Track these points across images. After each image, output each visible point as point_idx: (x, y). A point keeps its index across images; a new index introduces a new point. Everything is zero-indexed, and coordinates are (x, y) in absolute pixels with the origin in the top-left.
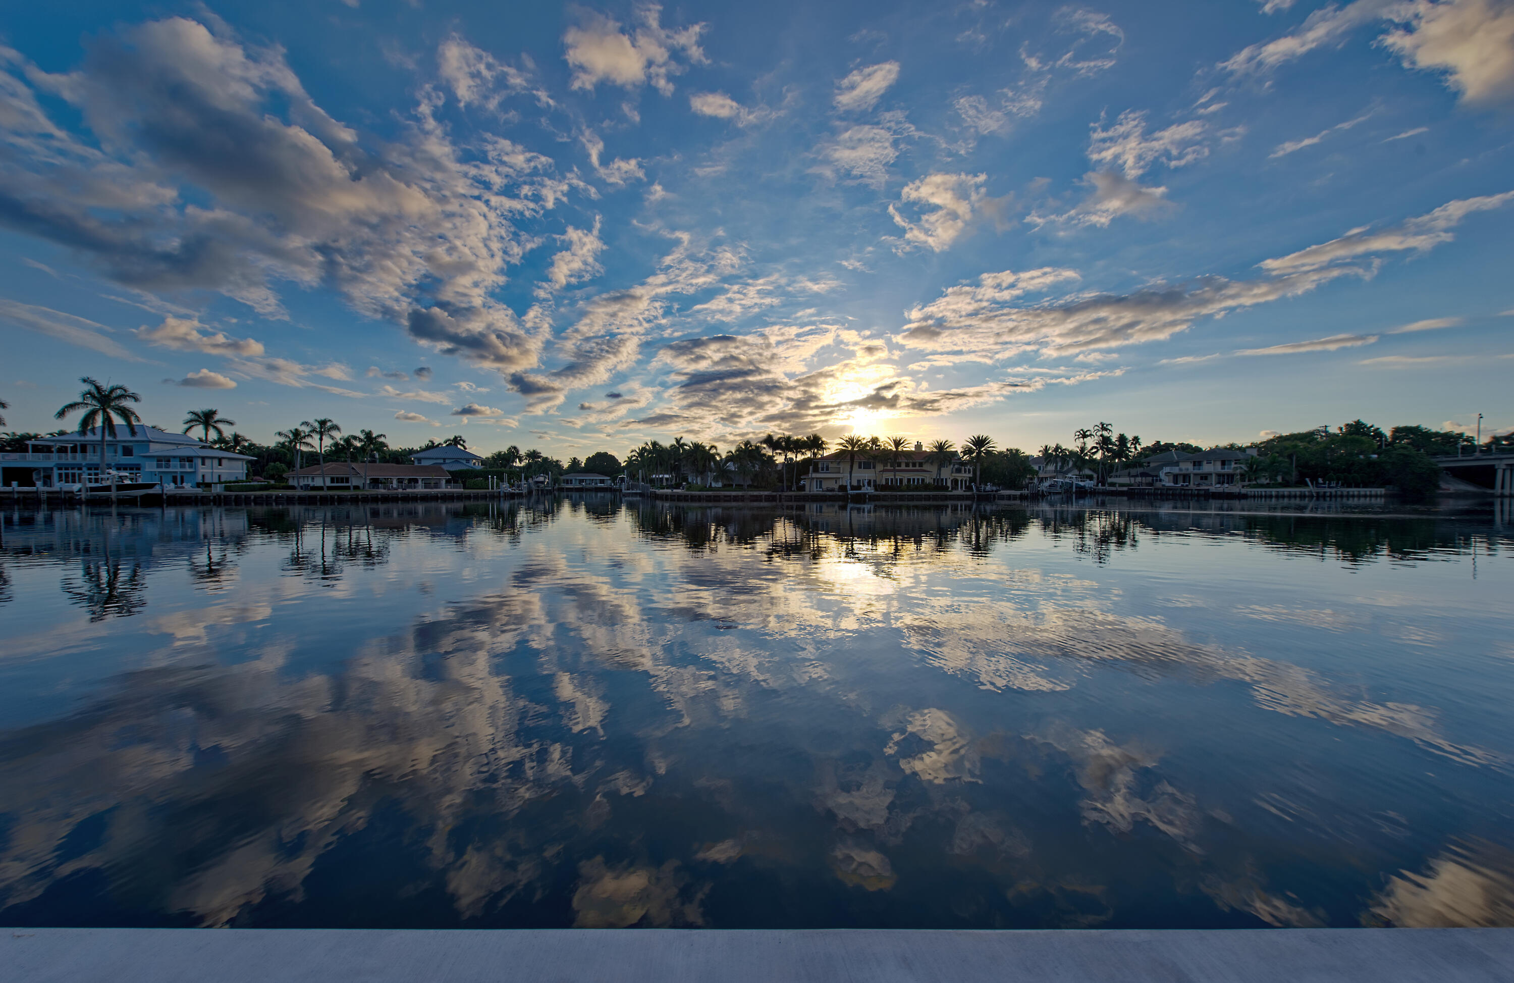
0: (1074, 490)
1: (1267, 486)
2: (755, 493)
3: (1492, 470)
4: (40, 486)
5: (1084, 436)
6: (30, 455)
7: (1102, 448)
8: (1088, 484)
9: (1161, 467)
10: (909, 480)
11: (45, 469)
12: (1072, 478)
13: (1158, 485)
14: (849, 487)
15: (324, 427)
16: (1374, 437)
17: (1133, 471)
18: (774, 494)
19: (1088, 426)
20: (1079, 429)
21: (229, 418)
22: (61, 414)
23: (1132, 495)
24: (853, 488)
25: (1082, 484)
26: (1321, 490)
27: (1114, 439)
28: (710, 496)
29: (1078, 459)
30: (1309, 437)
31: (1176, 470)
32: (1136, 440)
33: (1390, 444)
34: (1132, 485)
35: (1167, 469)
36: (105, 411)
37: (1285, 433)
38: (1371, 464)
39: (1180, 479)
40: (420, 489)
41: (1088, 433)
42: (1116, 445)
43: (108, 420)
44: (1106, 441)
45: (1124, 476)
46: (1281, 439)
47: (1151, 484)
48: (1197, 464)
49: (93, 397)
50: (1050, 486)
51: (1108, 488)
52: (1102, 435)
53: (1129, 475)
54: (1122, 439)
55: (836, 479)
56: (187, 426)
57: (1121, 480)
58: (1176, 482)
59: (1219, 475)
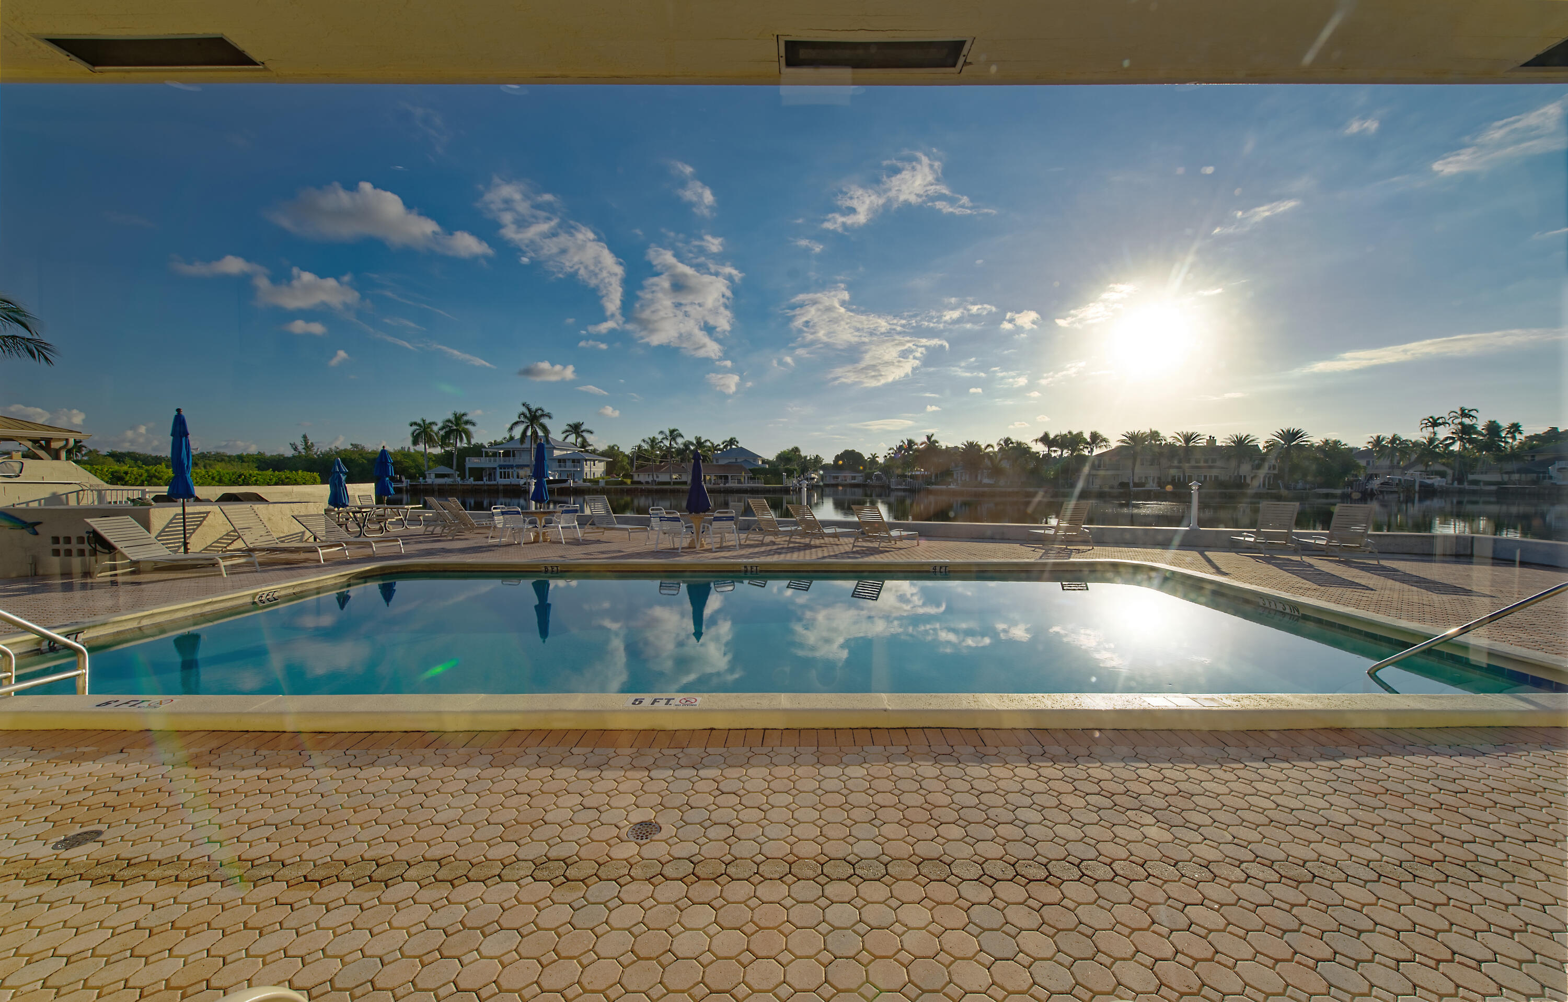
0: (1417, 488)
4: (485, 481)
5: (1435, 423)
6: (483, 459)
7: (1461, 439)
8: (1437, 481)
10: (1200, 477)
11: (490, 468)
12: (1415, 475)
14: (1131, 484)
15: (674, 435)
17: (1510, 466)
19: (1441, 413)
20: (1427, 417)
21: (590, 429)
22: (511, 429)
23: (1503, 494)
24: (1136, 485)
25: (1429, 481)
27: (1479, 428)
29: (1425, 452)
32: (1515, 428)
34: (1505, 483)
35: (1560, 465)
36: (532, 425)
40: (732, 484)
41: (1440, 421)
42: (1482, 435)
43: (535, 433)
44: (1466, 431)
45: (1494, 472)
47: (1535, 482)
49: (525, 416)
50: (1382, 484)
51: (1466, 486)
52: (1461, 424)
53: (1502, 471)
54: (1493, 428)
55: (1116, 476)
56: (565, 435)
57: (1489, 477)
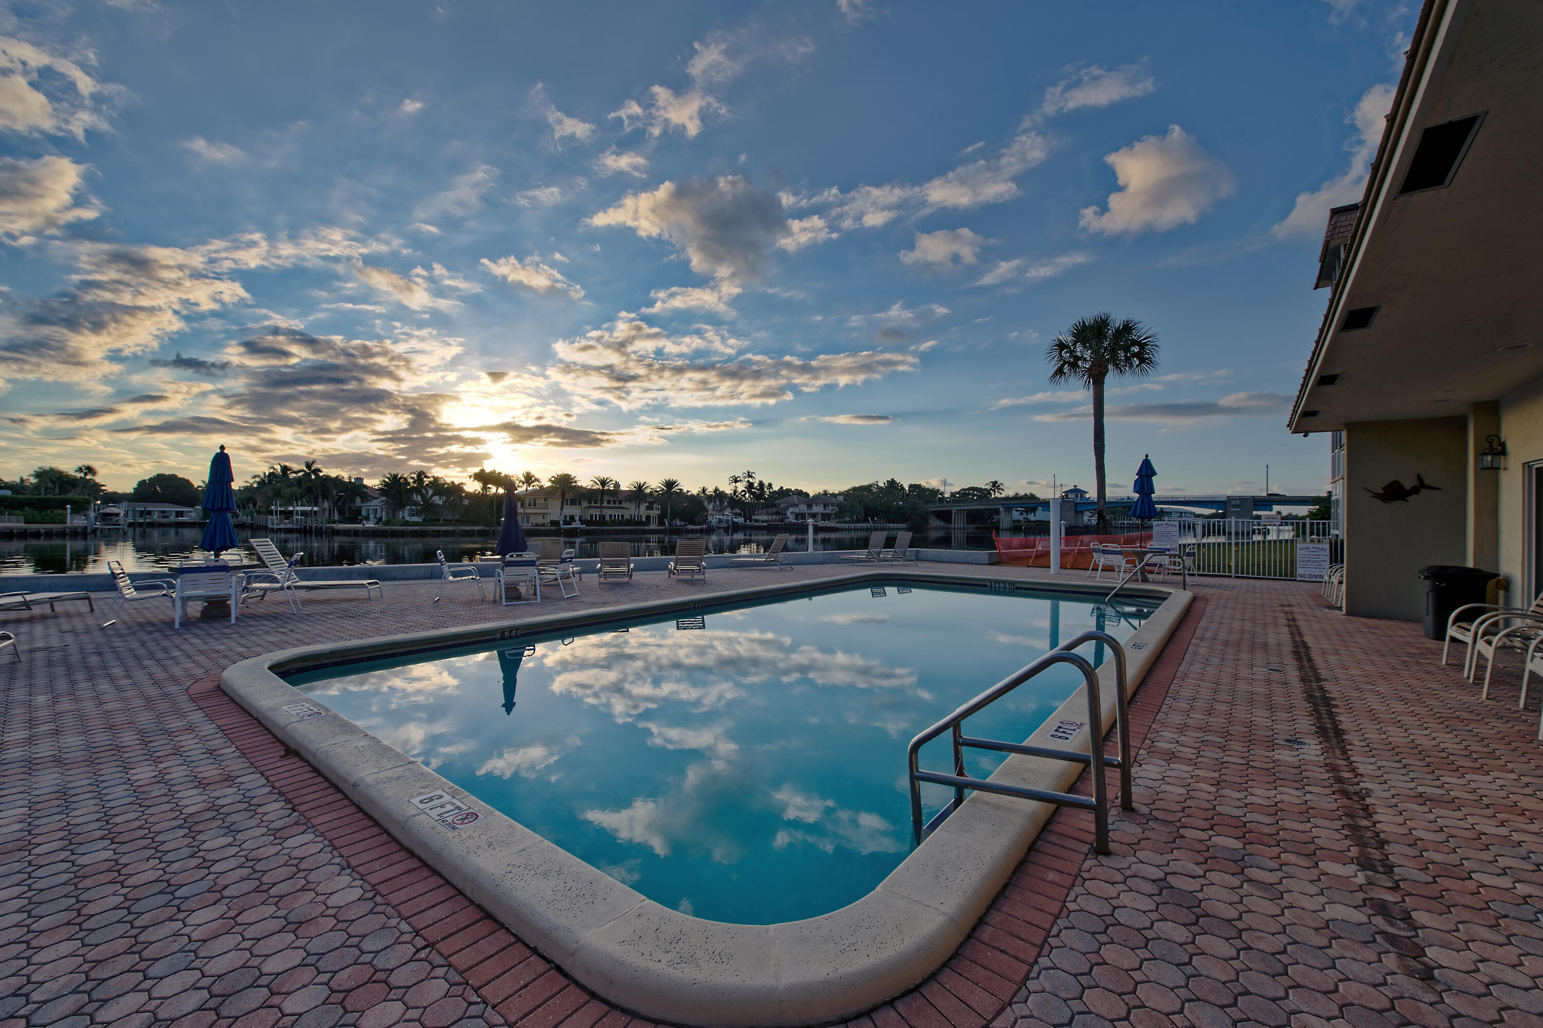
0: (730, 525)
1: (849, 522)
2: (467, 528)
3: (950, 512)
5: (736, 481)
7: (748, 492)
8: (740, 520)
9: (787, 508)
10: (611, 516)
12: (730, 515)
13: (787, 521)
14: (562, 522)
16: (900, 490)
17: (770, 510)
18: (487, 528)
19: (739, 474)
20: (732, 476)
23: (770, 529)
24: (565, 523)
25: (735, 520)
26: (876, 525)
27: (756, 485)
28: (416, 531)
29: (733, 501)
30: (868, 488)
31: (797, 510)
32: (769, 485)
33: (907, 495)
34: (769, 521)
35: (791, 509)
37: (857, 485)
38: (899, 508)
39: (800, 517)
41: (739, 479)
42: (757, 489)
44: (750, 486)
45: (764, 514)
46: (854, 489)
47: (782, 521)
48: (810, 506)
50: (717, 522)
51: (753, 523)
52: (748, 481)
53: (768, 514)
54: (761, 484)
55: (544, 515)
57: (762, 517)
58: (797, 519)
59: (823, 514)
